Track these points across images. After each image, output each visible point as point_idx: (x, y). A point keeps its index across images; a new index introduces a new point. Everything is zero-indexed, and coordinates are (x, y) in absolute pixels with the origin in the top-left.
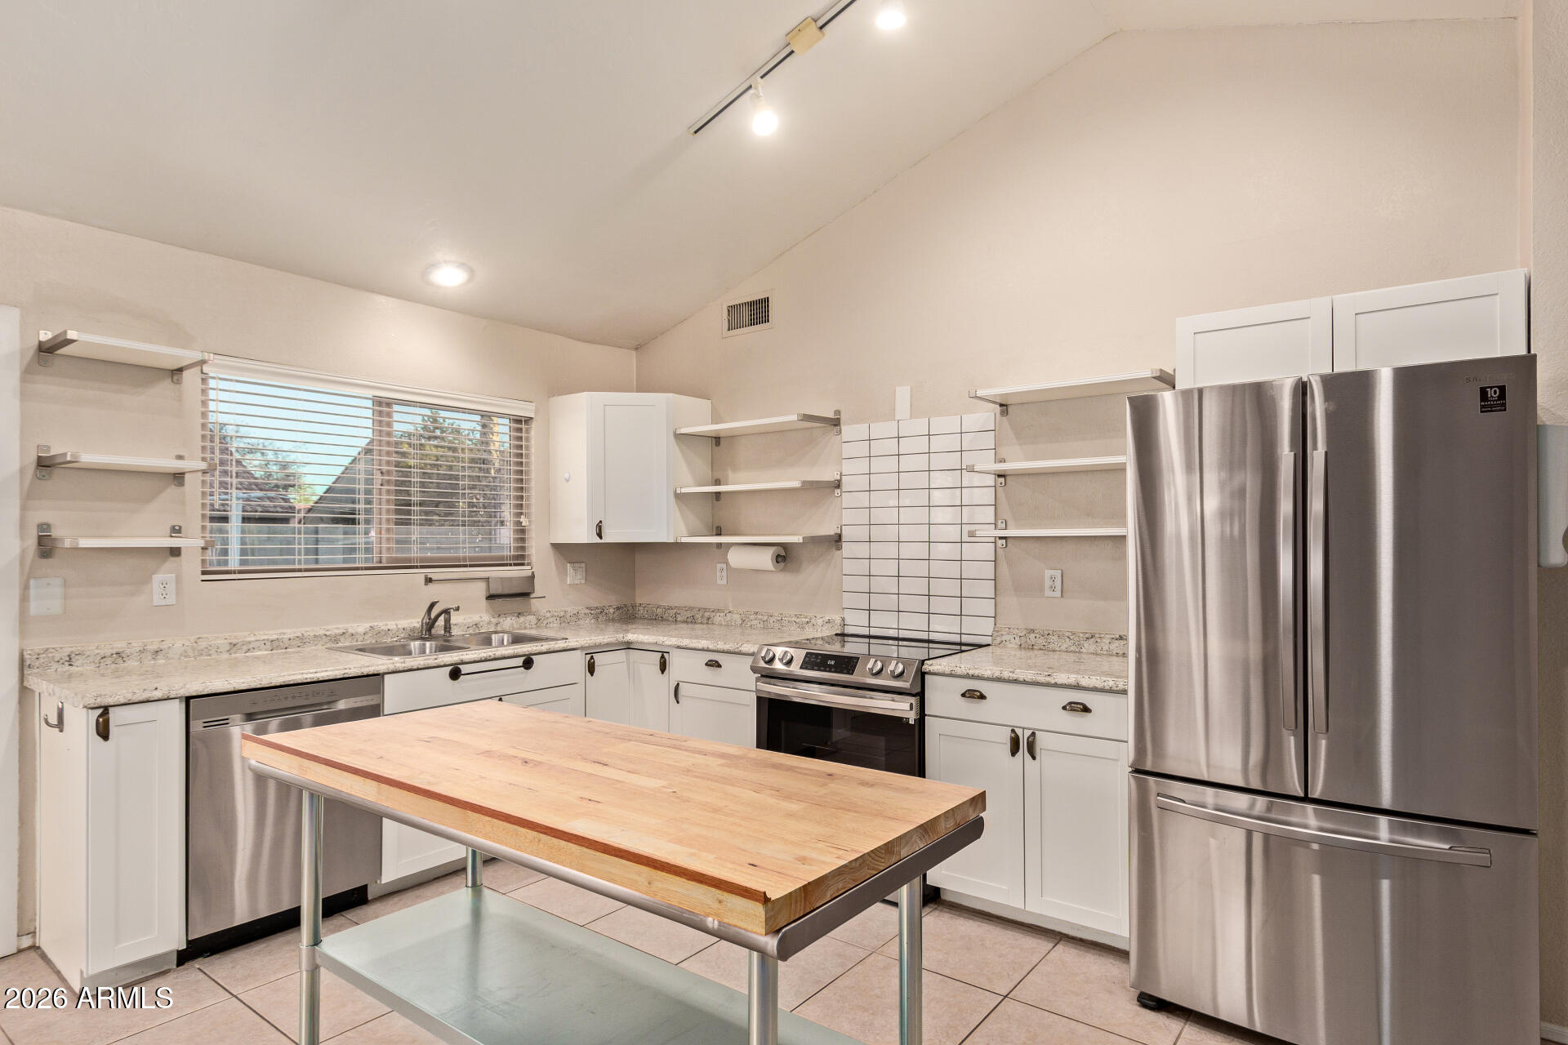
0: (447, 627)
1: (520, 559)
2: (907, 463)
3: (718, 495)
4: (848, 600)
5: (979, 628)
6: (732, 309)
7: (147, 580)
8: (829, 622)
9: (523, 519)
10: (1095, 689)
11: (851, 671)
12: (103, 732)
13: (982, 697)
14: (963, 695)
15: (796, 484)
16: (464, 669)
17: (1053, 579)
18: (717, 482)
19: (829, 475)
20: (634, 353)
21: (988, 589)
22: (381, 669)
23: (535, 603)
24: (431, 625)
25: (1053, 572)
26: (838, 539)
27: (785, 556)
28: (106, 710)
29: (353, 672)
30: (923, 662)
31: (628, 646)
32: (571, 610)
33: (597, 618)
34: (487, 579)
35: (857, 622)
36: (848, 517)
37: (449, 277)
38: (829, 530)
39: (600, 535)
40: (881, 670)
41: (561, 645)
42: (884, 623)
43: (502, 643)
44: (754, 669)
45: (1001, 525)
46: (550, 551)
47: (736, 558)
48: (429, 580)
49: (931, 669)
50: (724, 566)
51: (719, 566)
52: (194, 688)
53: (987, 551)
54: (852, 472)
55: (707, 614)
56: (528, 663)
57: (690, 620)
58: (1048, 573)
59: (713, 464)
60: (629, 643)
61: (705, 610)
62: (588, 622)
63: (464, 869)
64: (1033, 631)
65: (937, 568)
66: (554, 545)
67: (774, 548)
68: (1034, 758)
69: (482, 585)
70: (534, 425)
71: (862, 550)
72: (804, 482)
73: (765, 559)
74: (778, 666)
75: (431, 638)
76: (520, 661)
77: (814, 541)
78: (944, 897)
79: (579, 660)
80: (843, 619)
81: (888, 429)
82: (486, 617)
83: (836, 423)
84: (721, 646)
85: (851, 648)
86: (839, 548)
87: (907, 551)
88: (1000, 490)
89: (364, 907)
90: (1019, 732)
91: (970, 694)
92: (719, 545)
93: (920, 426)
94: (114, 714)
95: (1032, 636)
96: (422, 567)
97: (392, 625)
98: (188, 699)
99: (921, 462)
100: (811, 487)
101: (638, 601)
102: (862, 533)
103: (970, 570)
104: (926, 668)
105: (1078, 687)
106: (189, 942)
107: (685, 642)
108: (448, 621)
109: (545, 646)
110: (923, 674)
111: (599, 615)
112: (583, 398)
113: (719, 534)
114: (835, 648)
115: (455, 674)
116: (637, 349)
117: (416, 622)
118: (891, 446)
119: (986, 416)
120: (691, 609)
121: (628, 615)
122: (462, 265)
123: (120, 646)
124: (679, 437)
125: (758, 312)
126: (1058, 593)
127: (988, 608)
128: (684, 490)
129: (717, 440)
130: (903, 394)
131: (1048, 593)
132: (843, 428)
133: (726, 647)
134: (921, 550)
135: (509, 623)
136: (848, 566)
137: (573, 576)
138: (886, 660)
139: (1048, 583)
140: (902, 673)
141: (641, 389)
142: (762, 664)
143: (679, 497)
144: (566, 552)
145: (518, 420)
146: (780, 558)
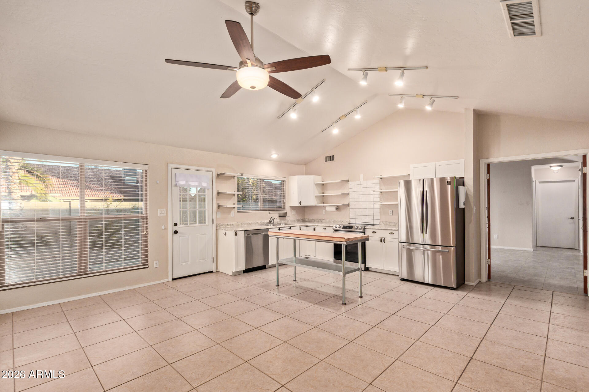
0: (273, 222)
1: (284, 209)
2: (362, 189)
3: (323, 196)
4: (351, 217)
5: (377, 222)
6: (326, 157)
7: (230, 212)
8: (347, 221)
9: (284, 201)
10: (395, 230)
11: (352, 229)
12: (236, 235)
13: (376, 232)
14: (372, 232)
15: (340, 194)
16: (281, 228)
17: (391, 212)
18: (323, 193)
19: (346, 192)
20: (304, 166)
21: (378, 214)
22: (269, 228)
23: (287, 218)
24: (271, 222)
26: (349, 205)
27: (338, 208)
28: (236, 231)
29: (265, 228)
30: (365, 227)
31: (307, 226)
32: (293, 219)
33: (298, 221)
34: (279, 213)
35: (353, 221)
36: (350, 200)
37: (274, 156)
38: (347, 203)
39: (300, 204)
40: (357, 228)
41: (296, 225)
42: (358, 221)
43: (283, 225)
44: (333, 229)
45: (381, 202)
46: (289, 207)
47: (327, 209)
48: (269, 213)
49: (366, 228)
50: (325, 210)
51: (324, 210)
52: (246, 229)
53: (378, 207)
54: (352, 191)
55: (321, 220)
56: (290, 228)
57: (318, 221)
58: (390, 211)
59: (322, 189)
60: (307, 225)
61: (321, 219)
62: (297, 222)
63: (276, 266)
64: (387, 222)
65: (369, 210)
66: (290, 206)
67: (335, 207)
68: (385, 243)
69: (278, 214)
70: (286, 182)
71: (353, 207)
72: (342, 194)
73: (334, 209)
74: (338, 228)
75: (271, 224)
76: (289, 228)
77: (344, 205)
78: (370, 269)
79: (299, 228)
80: (350, 221)
81: (359, 183)
82: (279, 221)
83: (348, 181)
84: (326, 225)
85: (351, 225)
86: (349, 206)
87: (363, 207)
88: (381, 195)
89: (265, 269)
90: (382, 238)
91: (374, 232)
92: (324, 206)
93: (365, 182)
94: (237, 232)
95: (387, 223)
96: (268, 211)
97: (264, 221)
98: (245, 231)
99: (365, 189)
100: (343, 194)
101: (306, 218)
102: (354, 203)
103: (375, 210)
104: (365, 228)
105: (392, 230)
106: (245, 269)
107: (319, 225)
108: (273, 221)
109: (293, 225)
110: (365, 229)
111: (299, 221)
112: (297, 176)
113: (323, 204)
114: (349, 225)
115: (279, 229)
116: (305, 165)
117: (268, 221)
118: (359, 186)
119: (378, 181)
120: (318, 219)
121: (304, 221)
122: (276, 154)
123: (228, 223)
124: (316, 184)
125: (331, 158)
126: (392, 214)
127: (379, 218)
128: (317, 195)
129: (323, 184)
130: (362, 176)
131: (390, 215)
132: (350, 182)
133: (327, 225)
134: (366, 207)
135: (283, 221)
136: (351, 210)
137: (294, 212)
138: (358, 227)
139: (390, 213)
140: (361, 229)
141: (306, 174)
142: (335, 228)
143: (316, 196)
144: (293, 208)
145: (283, 181)
146: (337, 209)
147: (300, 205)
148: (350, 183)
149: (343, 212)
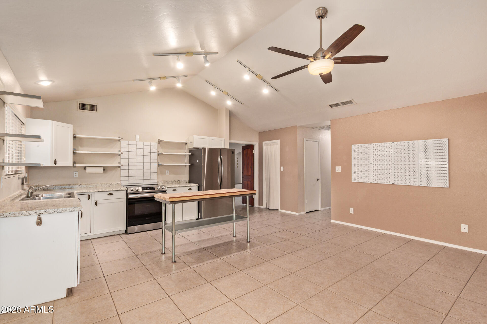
2: (138, 150)
4: (122, 179)
6: (80, 105)
8: (118, 184)
11: (154, 189)
14: (173, 190)
17: (168, 172)
21: (156, 174)
25: (168, 171)
35: (125, 183)
36: (122, 160)
40: (160, 188)
42: (132, 182)
45: (158, 162)
47: (89, 170)
50: (77, 172)
53: (156, 167)
54: (124, 150)
57: (62, 188)
58: (167, 171)
65: (145, 171)
71: (126, 168)
74: (135, 191)
80: (121, 183)
81: (134, 143)
83: (119, 140)
86: (120, 167)
87: (138, 168)
88: (158, 156)
93: (142, 143)
99: (141, 150)
102: (126, 164)
103: (152, 171)
112: (49, 122)
118: (134, 146)
119: (156, 143)
127: (156, 178)
129: (75, 138)
130: (138, 137)
131: (167, 174)
134: (141, 168)
136: (122, 171)
142: (131, 191)
146: (104, 170)
147: (55, 165)
148: (122, 141)
149: (110, 174)
